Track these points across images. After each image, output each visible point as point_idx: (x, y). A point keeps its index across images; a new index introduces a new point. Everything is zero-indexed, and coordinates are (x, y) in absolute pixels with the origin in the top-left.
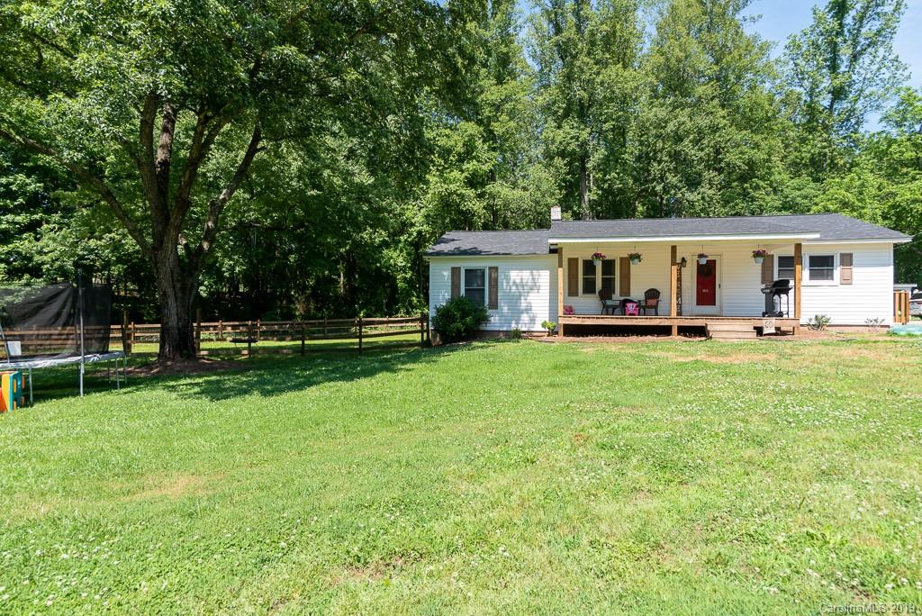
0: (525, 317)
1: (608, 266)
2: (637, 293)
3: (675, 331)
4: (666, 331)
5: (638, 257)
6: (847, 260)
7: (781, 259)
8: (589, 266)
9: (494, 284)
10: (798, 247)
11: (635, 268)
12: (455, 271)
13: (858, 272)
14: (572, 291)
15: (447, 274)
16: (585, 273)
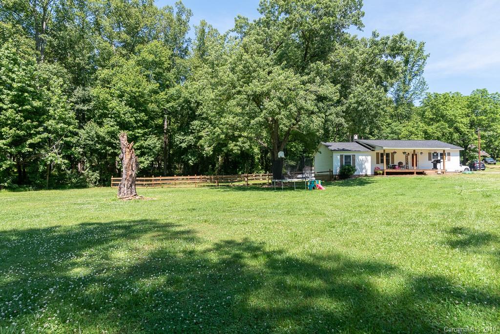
0: (364, 171)
1: (388, 155)
2: (396, 163)
3: (415, 173)
4: (412, 173)
5: (396, 153)
6: (449, 154)
7: (440, 154)
8: (382, 155)
9: (354, 160)
10: (444, 151)
11: (395, 156)
12: (341, 156)
13: (451, 158)
14: (378, 163)
15: (339, 157)
16: (386, 157)
